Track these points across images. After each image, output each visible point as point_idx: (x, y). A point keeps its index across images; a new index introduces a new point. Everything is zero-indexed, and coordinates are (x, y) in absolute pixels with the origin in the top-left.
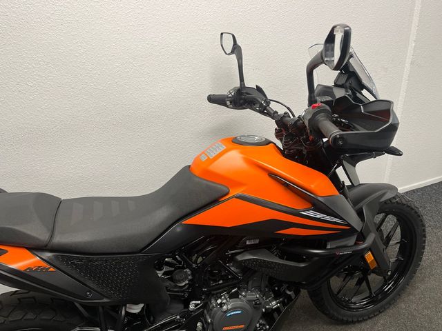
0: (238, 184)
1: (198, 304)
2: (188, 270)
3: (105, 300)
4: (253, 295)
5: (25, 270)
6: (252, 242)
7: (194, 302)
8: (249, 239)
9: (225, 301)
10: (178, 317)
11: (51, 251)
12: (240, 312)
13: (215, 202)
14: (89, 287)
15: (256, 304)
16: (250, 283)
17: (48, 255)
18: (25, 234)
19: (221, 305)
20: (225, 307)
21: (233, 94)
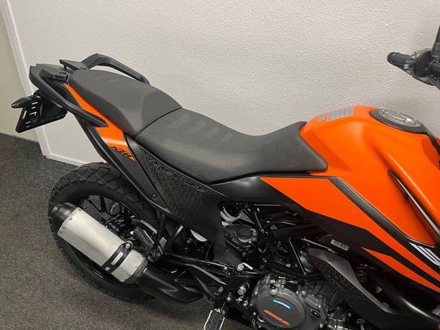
0: (342, 165)
1: (249, 270)
2: (255, 231)
3: (166, 210)
4: (315, 302)
5: (112, 148)
6: (339, 245)
7: (246, 265)
8: (336, 240)
9: (278, 285)
10: (226, 268)
11: (139, 143)
12: (289, 307)
13: (304, 173)
14: (157, 191)
15: (313, 313)
16: (318, 287)
17: (134, 145)
18: (124, 118)
19: (272, 286)
20: (274, 291)
21: (418, 56)
